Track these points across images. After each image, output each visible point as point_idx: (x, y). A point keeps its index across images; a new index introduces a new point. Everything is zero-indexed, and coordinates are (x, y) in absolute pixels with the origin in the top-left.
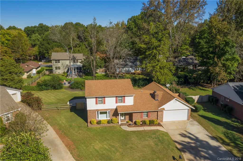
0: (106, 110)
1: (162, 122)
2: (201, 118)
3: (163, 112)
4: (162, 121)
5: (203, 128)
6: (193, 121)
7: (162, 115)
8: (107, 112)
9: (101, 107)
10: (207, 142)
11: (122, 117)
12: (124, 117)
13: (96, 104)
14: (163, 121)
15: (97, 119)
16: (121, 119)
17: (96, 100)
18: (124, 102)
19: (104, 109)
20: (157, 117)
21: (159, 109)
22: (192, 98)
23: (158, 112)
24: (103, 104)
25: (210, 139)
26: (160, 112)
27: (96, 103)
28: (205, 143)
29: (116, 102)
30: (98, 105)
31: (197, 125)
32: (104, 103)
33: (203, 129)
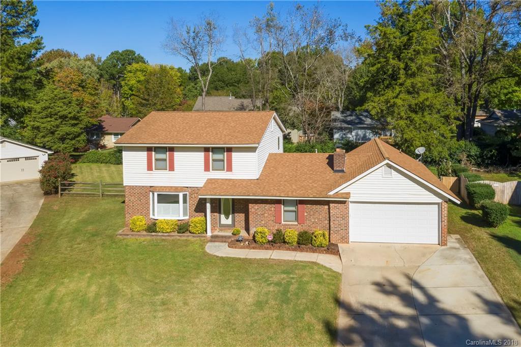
0: (177, 189)
1: (348, 243)
2: (495, 242)
3: (347, 208)
4: (345, 239)
5: (481, 272)
6: (459, 249)
7: (345, 217)
8: (179, 195)
9: (162, 179)
10: (462, 321)
11: (227, 218)
12: (231, 216)
13: (148, 170)
14: (351, 239)
15: (151, 216)
16: (222, 223)
17: (148, 156)
18: (230, 169)
19: (171, 187)
20: (327, 222)
21: (331, 193)
22: (489, 186)
23: (331, 205)
24: (167, 172)
25: (484, 310)
26: (336, 205)
27: (150, 168)
28: (451, 320)
29: (207, 168)
30: (155, 172)
31: (465, 260)
32: (172, 168)
33: (481, 277)
